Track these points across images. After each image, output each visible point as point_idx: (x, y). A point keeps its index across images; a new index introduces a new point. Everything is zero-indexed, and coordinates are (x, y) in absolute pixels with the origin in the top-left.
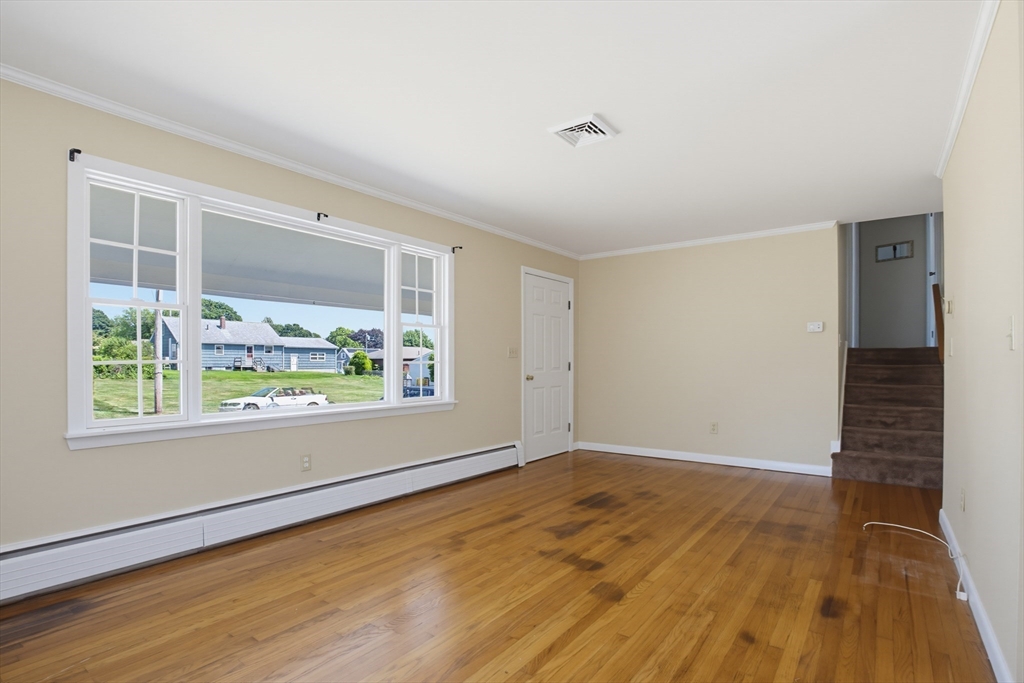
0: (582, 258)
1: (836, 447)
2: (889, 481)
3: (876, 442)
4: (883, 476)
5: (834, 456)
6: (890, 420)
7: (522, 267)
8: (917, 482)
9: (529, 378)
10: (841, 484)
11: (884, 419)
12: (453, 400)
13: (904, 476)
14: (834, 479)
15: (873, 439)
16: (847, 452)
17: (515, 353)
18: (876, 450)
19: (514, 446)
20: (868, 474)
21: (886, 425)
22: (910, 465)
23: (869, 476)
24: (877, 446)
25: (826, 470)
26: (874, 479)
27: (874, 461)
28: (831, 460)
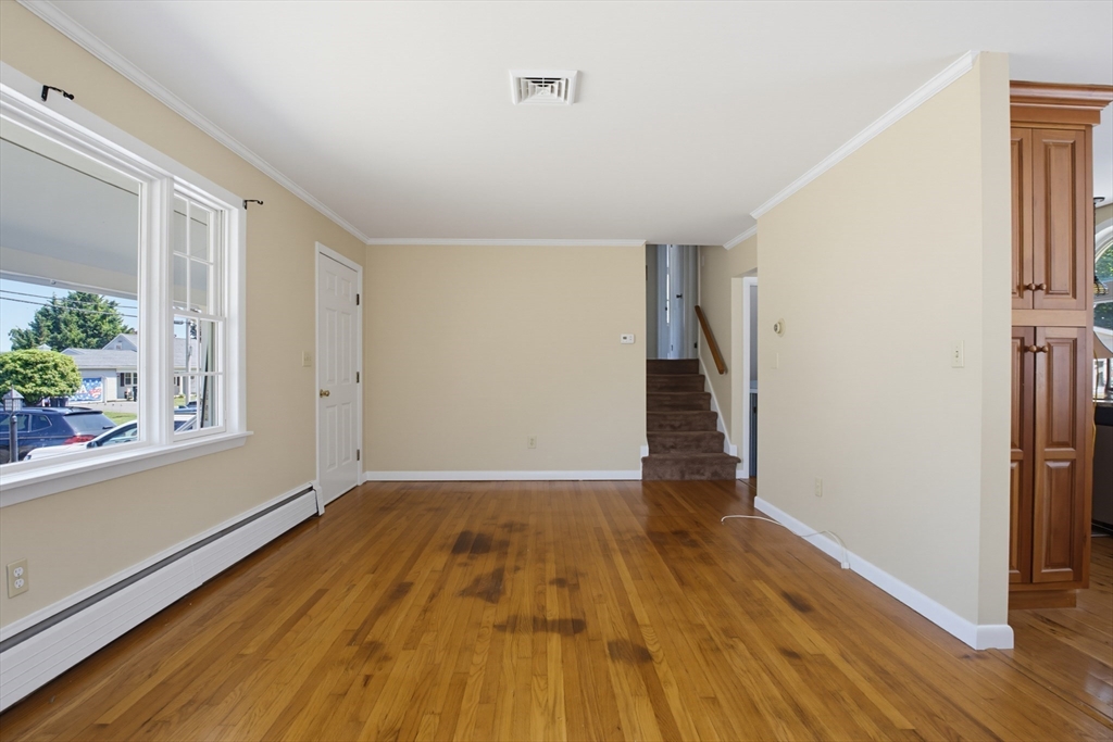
0: (371, 242)
1: (645, 451)
2: (687, 477)
3: (671, 444)
4: (682, 473)
5: (644, 460)
6: (677, 424)
7: (317, 243)
8: (707, 476)
9: (323, 394)
10: (652, 485)
11: (673, 423)
12: (244, 432)
13: (698, 472)
14: (644, 482)
15: (669, 442)
16: (654, 456)
17: (309, 361)
18: (673, 451)
19: (311, 489)
20: (672, 473)
21: (673, 428)
22: (702, 461)
23: (672, 476)
24: (672, 447)
25: (638, 474)
26: (677, 477)
27: (677, 462)
28: (641, 464)
